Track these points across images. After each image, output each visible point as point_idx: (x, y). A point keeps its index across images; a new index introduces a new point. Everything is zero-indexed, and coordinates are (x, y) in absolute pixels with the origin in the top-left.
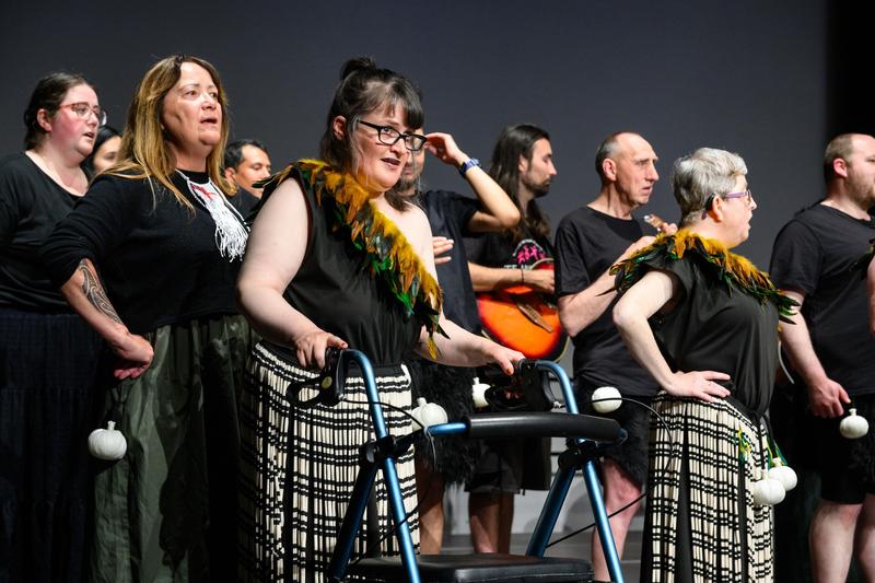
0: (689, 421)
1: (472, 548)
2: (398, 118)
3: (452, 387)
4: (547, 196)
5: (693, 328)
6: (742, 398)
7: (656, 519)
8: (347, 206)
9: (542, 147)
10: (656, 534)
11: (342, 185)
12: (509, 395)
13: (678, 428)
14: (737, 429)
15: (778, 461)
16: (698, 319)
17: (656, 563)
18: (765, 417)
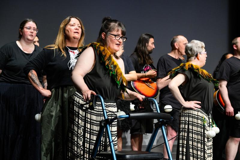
0: (190, 115)
1: (131, 149)
2: (120, 33)
3: (125, 105)
4: (152, 54)
5: (191, 89)
6: (204, 108)
7: (181, 142)
8: (105, 56)
9: (152, 40)
10: (181, 146)
11: (104, 50)
12: (141, 107)
13: (187, 116)
14: (203, 117)
15: (214, 125)
16: (192, 87)
17: (181, 153)
18: (210, 113)
